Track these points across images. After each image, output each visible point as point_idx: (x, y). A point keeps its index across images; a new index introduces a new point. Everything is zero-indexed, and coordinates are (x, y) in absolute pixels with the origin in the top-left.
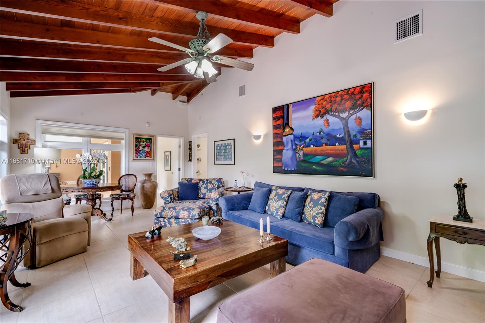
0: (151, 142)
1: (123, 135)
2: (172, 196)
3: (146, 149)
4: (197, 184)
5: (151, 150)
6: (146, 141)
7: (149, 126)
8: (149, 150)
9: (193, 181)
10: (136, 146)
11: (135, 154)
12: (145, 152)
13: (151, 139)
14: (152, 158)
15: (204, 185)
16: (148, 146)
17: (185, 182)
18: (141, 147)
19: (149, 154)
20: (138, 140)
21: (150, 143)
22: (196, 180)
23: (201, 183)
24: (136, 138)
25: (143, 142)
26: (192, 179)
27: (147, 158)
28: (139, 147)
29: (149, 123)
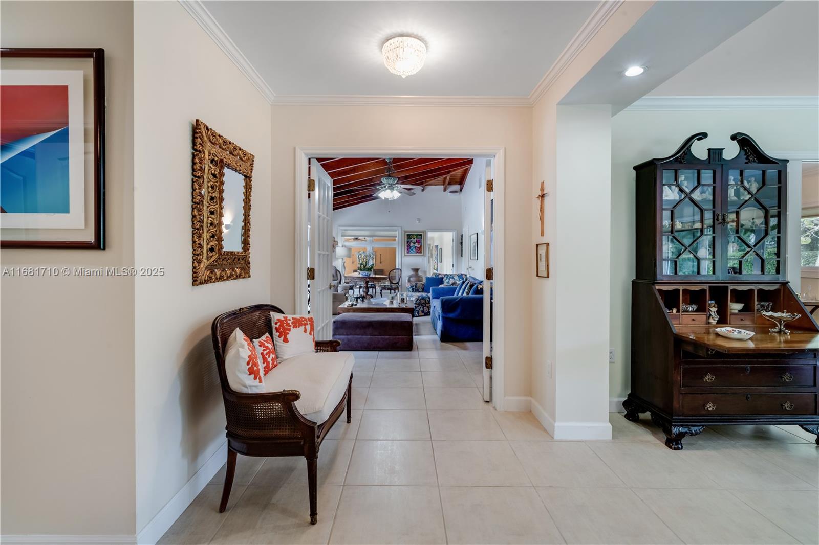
0: (421, 238)
1: (396, 233)
2: (414, 287)
3: (417, 245)
4: (442, 278)
5: (421, 246)
6: (416, 238)
7: (419, 222)
8: (419, 246)
9: (440, 276)
10: (408, 242)
11: (406, 251)
12: (415, 247)
13: (421, 235)
14: (422, 254)
15: (447, 280)
16: (419, 242)
17: (434, 276)
18: (412, 243)
19: (419, 250)
20: (409, 236)
21: (419, 239)
22: (442, 274)
23: (445, 278)
24: (408, 235)
25: (414, 239)
26: (440, 274)
27: (417, 254)
28: (410, 243)
29: (419, 220)
